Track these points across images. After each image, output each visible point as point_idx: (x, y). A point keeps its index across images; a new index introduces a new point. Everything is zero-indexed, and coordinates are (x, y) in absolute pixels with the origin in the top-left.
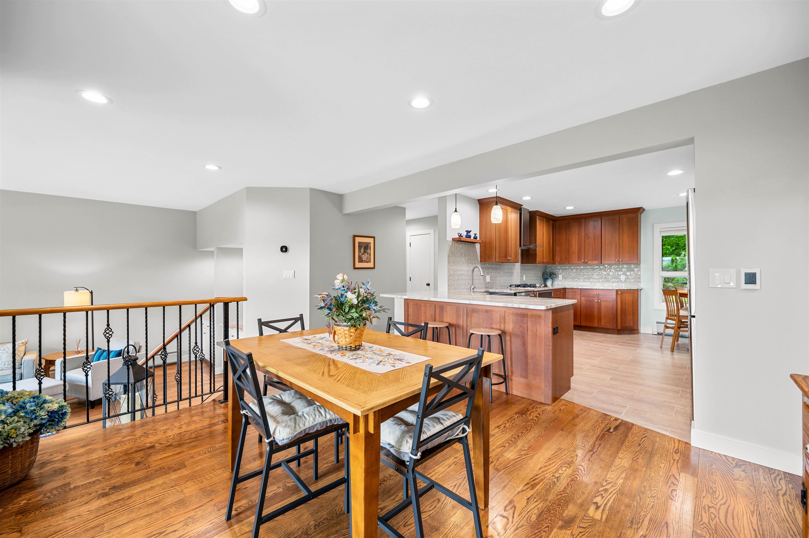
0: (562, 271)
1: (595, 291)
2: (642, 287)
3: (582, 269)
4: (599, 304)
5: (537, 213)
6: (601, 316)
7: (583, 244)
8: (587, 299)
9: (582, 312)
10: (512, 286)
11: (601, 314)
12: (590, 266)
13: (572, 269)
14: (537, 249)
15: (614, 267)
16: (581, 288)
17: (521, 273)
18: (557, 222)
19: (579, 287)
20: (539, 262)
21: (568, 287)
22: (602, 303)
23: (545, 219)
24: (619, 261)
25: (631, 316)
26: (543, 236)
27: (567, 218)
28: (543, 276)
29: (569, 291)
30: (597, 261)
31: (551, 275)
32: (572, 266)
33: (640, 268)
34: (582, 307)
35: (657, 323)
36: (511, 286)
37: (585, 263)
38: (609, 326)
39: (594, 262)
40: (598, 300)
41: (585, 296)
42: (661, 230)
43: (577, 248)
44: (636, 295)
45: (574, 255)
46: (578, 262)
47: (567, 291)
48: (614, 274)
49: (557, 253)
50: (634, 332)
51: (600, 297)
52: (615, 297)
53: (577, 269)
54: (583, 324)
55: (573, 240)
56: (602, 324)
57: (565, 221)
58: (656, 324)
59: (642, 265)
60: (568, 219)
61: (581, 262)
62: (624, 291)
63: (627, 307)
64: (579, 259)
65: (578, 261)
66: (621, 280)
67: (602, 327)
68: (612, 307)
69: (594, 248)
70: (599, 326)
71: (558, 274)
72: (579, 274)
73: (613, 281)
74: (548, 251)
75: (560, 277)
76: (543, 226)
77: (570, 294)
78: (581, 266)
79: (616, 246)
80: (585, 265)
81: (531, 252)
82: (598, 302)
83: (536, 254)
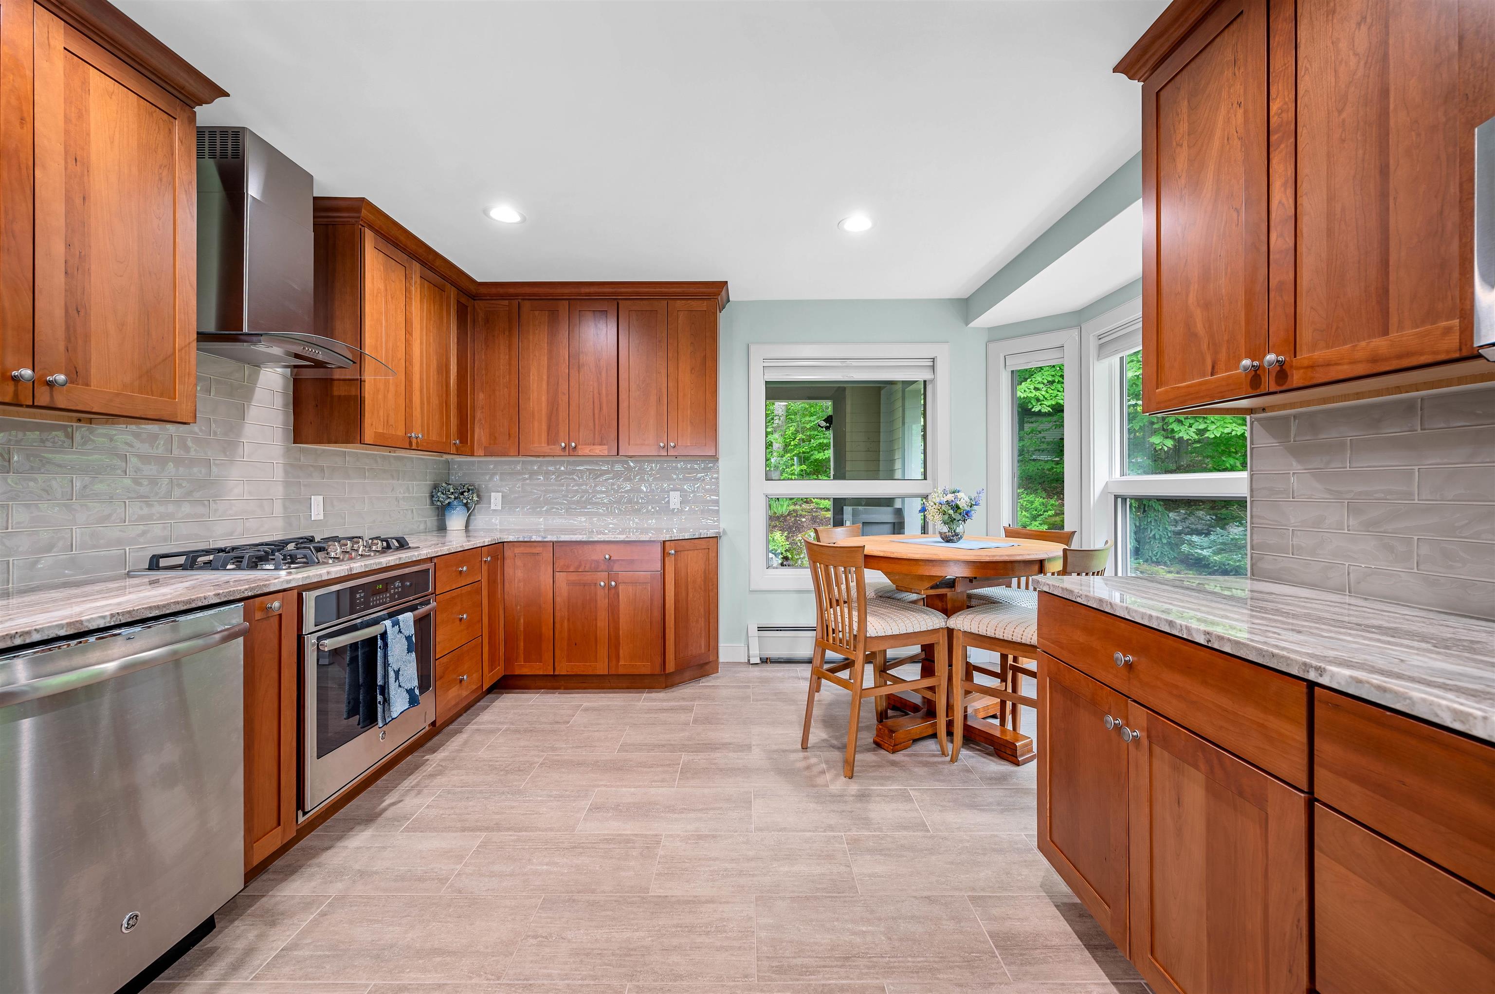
0: (501, 480)
1: (598, 547)
2: (723, 525)
3: (564, 473)
4: (613, 593)
5: (364, 212)
6: (617, 638)
7: (563, 387)
8: (574, 577)
9: (557, 626)
11: (617, 629)
12: (588, 463)
13: (533, 474)
14: (368, 377)
15: (652, 469)
16: (554, 539)
18: (479, 304)
19: (549, 538)
21: (511, 538)
22: (621, 587)
23: (416, 266)
24: (666, 448)
25: (702, 622)
26: (408, 331)
27: (511, 290)
28: (432, 496)
29: (517, 550)
30: (606, 447)
31: (462, 493)
32: (532, 463)
33: (718, 472)
34: (558, 608)
35: (760, 629)
37: (571, 452)
38: (644, 668)
39: (598, 450)
40: (610, 579)
41: (568, 567)
42: (765, 364)
43: (544, 399)
44: (712, 554)
45: (536, 424)
46: (546, 449)
47: (508, 553)
48: (652, 491)
49: (479, 415)
50: (707, 667)
51: (616, 568)
52: (658, 566)
53: (547, 473)
54: (563, 669)
55: (533, 372)
56: (622, 662)
57: (506, 302)
58: (756, 633)
59: (721, 463)
60: (517, 295)
61: (557, 449)
62: (684, 543)
63: (691, 595)
64: (552, 439)
65: (548, 444)
66: (672, 506)
67: (621, 671)
68: (652, 596)
69: (597, 401)
70: (613, 672)
71: (489, 491)
72: (554, 491)
73: (648, 511)
74: (435, 401)
75: (496, 500)
76: (407, 290)
77: (519, 563)
78: (562, 463)
79: (659, 400)
80: (571, 459)
81: (339, 391)
82: (610, 587)
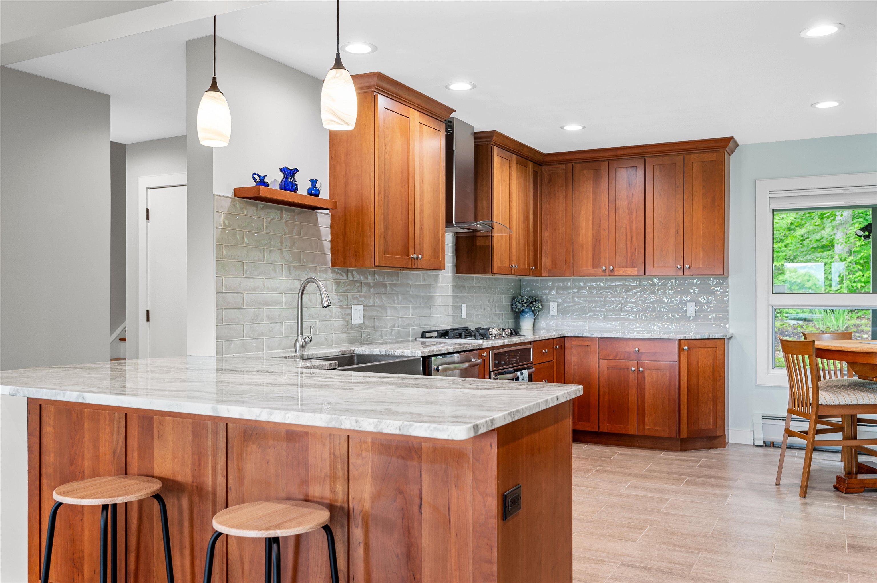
0: (557, 293)
1: (630, 343)
2: (731, 331)
3: (602, 288)
4: (641, 376)
5: (495, 138)
6: (644, 409)
7: (604, 225)
8: (612, 363)
9: (601, 397)
10: (427, 335)
11: (643, 402)
12: (619, 280)
13: (580, 288)
14: (495, 234)
15: (672, 285)
16: (600, 336)
17: (454, 297)
18: (545, 169)
19: (596, 335)
20: (499, 268)
21: (569, 334)
22: (647, 373)
23: (514, 156)
24: (683, 268)
25: (710, 405)
26: (510, 201)
27: (567, 157)
28: (512, 305)
29: (573, 343)
30: (635, 269)
31: (531, 303)
32: (580, 281)
33: (728, 287)
34: (601, 385)
35: (764, 418)
36: (423, 335)
37: (609, 272)
38: (663, 431)
39: (631, 271)
40: (638, 365)
41: (609, 356)
42: (771, 196)
43: (590, 234)
44: (719, 353)
45: (584, 252)
46: (592, 271)
47: (567, 344)
48: (672, 302)
49: (544, 248)
50: (716, 442)
51: (643, 358)
52: (675, 358)
53: (591, 288)
54: (605, 428)
55: (583, 214)
56: (647, 427)
57: (563, 166)
58: (760, 420)
59: (730, 278)
60: (571, 160)
61: (599, 271)
62: (695, 342)
63: (701, 383)
64: (596, 264)
65: (593, 267)
66: (688, 314)
67: (647, 433)
68: (670, 383)
69: (629, 234)
70: (640, 433)
71: (548, 301)
72: (596, 302)
73: (669, 318)
74: (522, 241)
75: (553, 307)
76: (510, 174)
77: (574, 352)
78: (601, 281)
79: (677, 232)
80: (608, 278)
81: (480, 243)
82: (638, 372)
83: (491, 248)
